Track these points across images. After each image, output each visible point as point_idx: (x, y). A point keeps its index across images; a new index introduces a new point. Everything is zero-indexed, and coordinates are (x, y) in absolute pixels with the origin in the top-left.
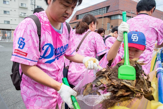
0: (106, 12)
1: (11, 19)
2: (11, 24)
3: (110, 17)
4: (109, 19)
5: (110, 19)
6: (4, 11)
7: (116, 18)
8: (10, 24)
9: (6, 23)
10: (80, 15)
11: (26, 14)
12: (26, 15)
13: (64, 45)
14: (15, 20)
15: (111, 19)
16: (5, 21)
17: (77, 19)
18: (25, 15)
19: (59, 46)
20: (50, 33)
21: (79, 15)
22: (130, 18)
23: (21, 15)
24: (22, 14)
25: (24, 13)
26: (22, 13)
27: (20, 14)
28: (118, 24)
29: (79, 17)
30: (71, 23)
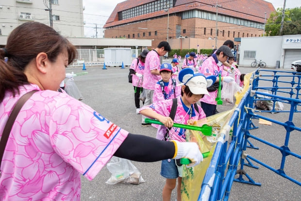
0: (172, 5)
1: (4, 25)
3: (179, 14)
5: (180, 19)
7: (190, 15)
8: (3, 34)
10: (125, 12)
11: (30, 14)
12: (31, 16)
14: (11, 26)
15: (182, 19)
17: (119, 20)
18: (29, 17)
21: (123, 12)
22: (214, 15)
23: (21, 16)
24: (24, 16)
25: (27, 14)
26: (22, 13)
27: (20, 14)
28: (195, 26)
29: (123, 15)
30: (108, 28)
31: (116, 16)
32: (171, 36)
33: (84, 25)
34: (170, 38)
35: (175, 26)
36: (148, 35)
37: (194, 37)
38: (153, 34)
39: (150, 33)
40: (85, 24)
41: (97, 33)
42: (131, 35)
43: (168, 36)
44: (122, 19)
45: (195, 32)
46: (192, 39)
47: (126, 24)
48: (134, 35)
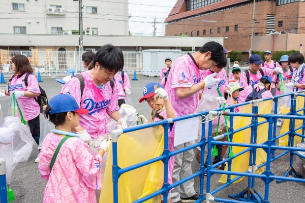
1: (29, 22)
2: (29, 35)
4: (272, 4)
5: (274, 4)
6: (13, 4)
8: (28, 33)
9: (18, 31)
11: (60, 7)
12: (61, 9)
13: (106, 100)
14: (38, 23)
15: (277, 5)
16: (15, 27)
17: (186, 11)
18: (59, 10)
19: (100, 100)
20: (93, 90)
23: (50, 10)
24: (54, 9)
25: (57, 6)
26: (51, 5)
27: (49, 7)
28: (298, 15)
29: (192, 4)
30: (171, 22)
31: (183, 5)
32: (257, 31)
33: (129, 20)
34: (257, 34)
35: (265, 17)
36: (225, 31)
37: (296, 33)
38: (231, 29)
39: (227, 28)
40: (130, 17)
41: (155, 29)
42: (201, 32)
43: (253, 31)
44: (190, 10)
45: (297, 24)
46: (291, 36)
47: (196, 15)
48: (204, 31)
